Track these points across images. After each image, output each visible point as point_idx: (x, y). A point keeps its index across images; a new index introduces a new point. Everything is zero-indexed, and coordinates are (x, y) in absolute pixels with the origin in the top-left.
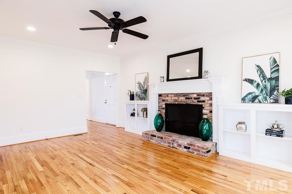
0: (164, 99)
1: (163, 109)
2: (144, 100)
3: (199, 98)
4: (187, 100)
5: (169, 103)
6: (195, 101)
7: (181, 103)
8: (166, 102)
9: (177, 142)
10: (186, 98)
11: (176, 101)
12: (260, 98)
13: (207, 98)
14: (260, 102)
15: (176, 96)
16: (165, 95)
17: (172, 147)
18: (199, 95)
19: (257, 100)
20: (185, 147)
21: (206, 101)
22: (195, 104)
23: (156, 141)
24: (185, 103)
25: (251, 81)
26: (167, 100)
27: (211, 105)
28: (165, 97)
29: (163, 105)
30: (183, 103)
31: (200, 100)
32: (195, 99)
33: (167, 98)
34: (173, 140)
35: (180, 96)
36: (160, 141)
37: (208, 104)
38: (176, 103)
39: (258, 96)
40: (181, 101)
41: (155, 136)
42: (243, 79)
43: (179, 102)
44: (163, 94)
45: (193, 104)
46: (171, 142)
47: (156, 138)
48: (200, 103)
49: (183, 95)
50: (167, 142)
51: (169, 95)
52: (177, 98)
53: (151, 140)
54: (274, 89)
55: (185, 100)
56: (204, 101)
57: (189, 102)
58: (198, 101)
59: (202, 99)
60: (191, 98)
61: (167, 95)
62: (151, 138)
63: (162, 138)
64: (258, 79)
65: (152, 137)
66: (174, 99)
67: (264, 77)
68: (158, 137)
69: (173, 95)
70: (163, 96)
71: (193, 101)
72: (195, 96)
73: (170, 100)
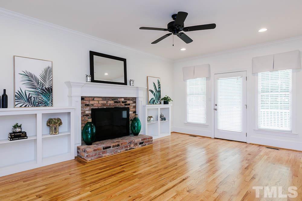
0: (88, 103)
1: (87, 115)
2: (46, 106)
3: (126, 102)
4: (116, 104)
5: (96, 108)
6: (122, 104)
7: (110, 107)
8: (92, 107)
9: (133, 142)
10: (115, 102)
11: (104, 105)
12: (156, 101)
13: (131, 102)
14: (156, 104)
15: (104, 100)
16: (90, 98)
17: (129, 149)
18: (126, 99)
19: (155, 103)
20: (140, 143)
21: (131, 104)
22: (123, 107)
23: (111, 152)
24: (114, 107)
25: (152, 92)
26: (92, 105)
27: (135, 107)
28: (89, 101)
29: (87, 110)
30: (112, 107)
31: (126, 103)
32: (123, 102)
33: (92, 102)
34: (130, 142)
35: (109, 99)
36: (116, 150)
37: (132, 107)
38: (105, 107)
39: (155, 100)
40: (110, 105)
41: (110, 147)
42: (149, 89)
43: (108, 106)
44: (86, 97)
45: (121, 108)
46: (128, 145)
47: (111, 148)
48: (127, 106)
49: (112, 99)
50: (124, 147)
51: (96, 98)
52: (105, 102)
53: (104, 155)
54: (160, 96)
55: (114, 104)
56: (129, 104)
57: (118, 105)
58: (126, 105)
59: (128, 102)
60: (120, 102)
61: (93, 98)
62: (104, 153)
63: (118, 145)
64: (154, 91)
65: (105, 150)
66: (102, 104)
67: (156, 90)
68: (114, 147)
69: (101, 99)
70: (86, 99)
71: (121, 104)
72: (123, 100)
73: (97, 104)
